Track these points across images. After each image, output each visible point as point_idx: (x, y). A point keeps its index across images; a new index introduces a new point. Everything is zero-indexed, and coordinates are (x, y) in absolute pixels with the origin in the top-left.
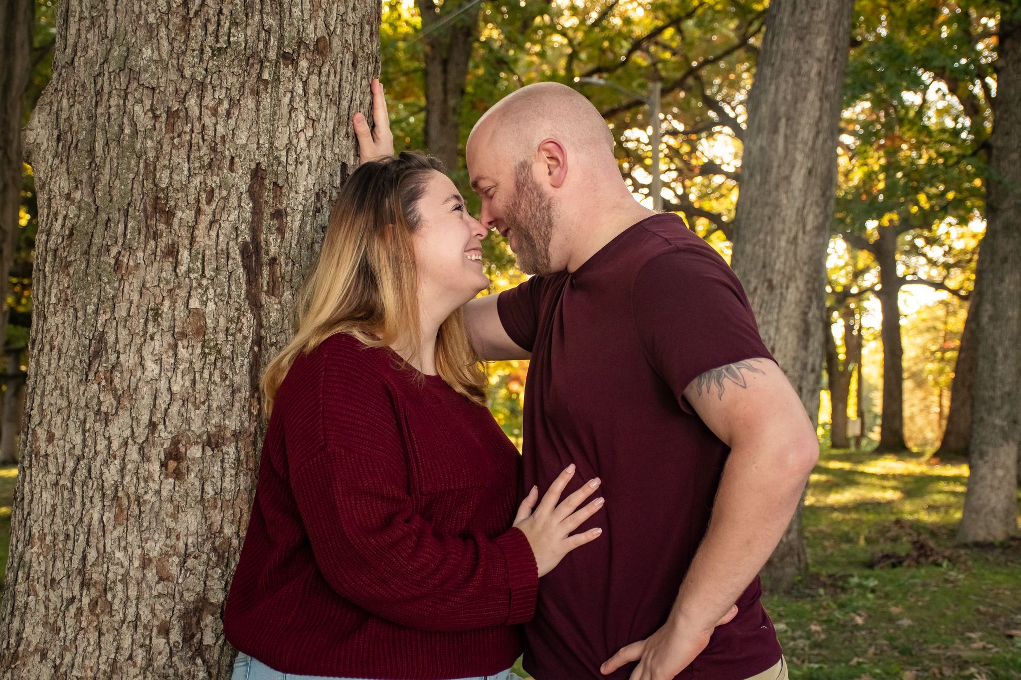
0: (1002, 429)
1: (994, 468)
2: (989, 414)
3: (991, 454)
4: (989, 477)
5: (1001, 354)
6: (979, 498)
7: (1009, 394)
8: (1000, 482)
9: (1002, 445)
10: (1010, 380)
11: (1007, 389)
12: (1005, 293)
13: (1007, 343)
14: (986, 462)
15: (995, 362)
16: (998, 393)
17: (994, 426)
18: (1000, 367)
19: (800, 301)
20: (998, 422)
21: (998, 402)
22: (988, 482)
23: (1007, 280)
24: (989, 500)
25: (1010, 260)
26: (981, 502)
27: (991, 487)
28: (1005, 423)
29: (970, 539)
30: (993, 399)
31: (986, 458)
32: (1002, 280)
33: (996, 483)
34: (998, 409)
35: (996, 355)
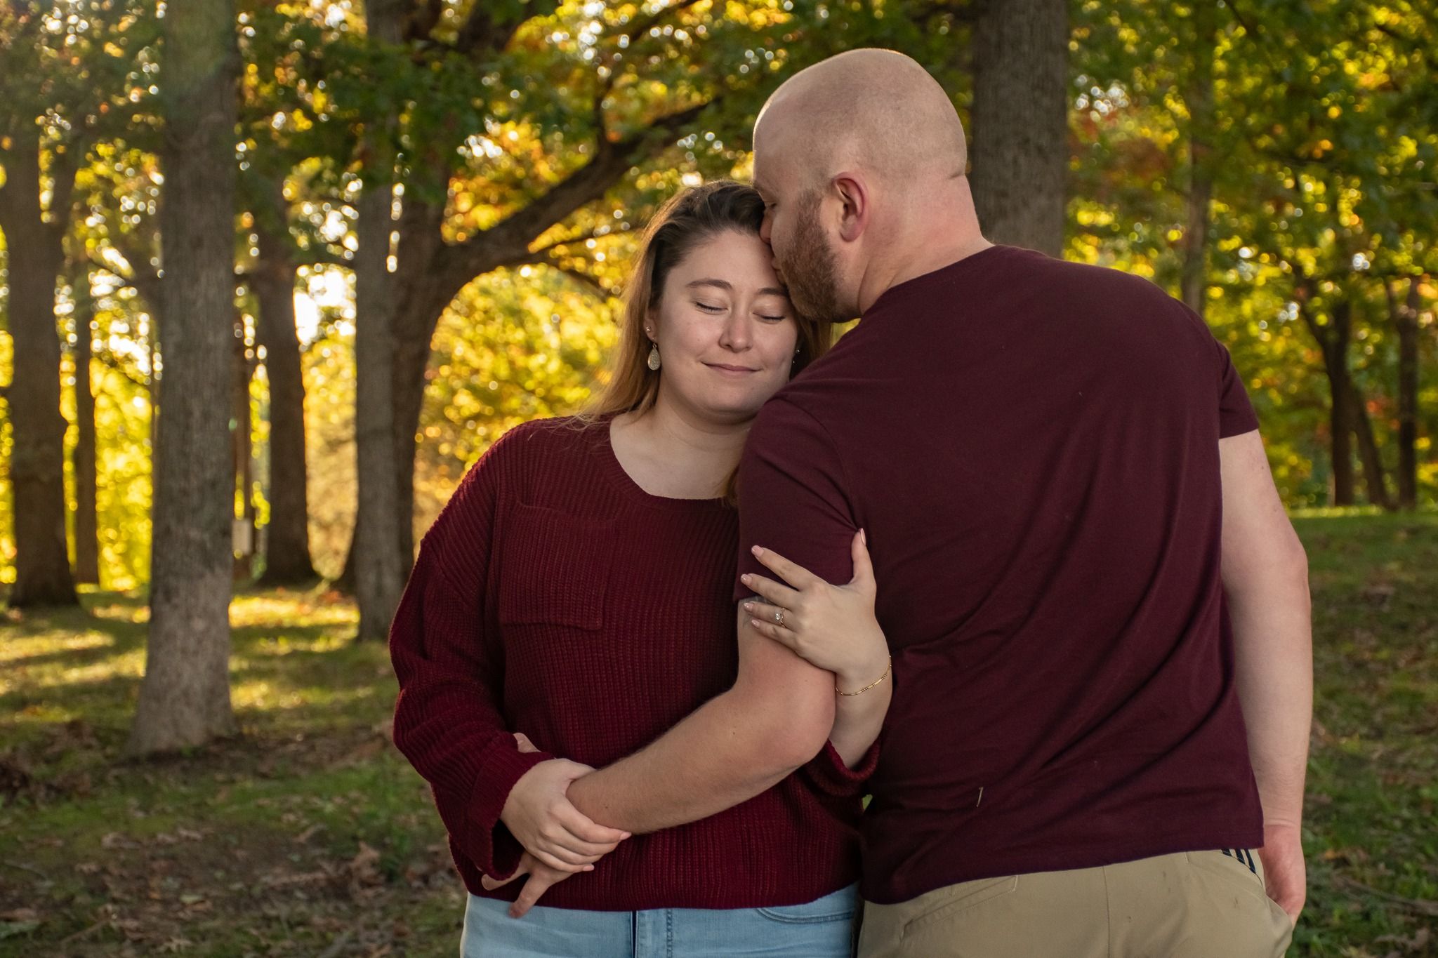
0: (202, 546)
1: (189, 617)
2: (180, 520)
3: (183, 593)
4: (180, 633)
5: (197, 414)
6: (164, 673)
7: (213, 484)
8: (199, 642)
9: (201, 576)
10: (214, 459)
11: (209, 475)
12: (200, 303)
13: (208, 393)
14: (176, 607)
15: (188, 427)
16: (194, 482)
17: (188, 542)
18: (196, 436)
20: (194, 534)
21: (195, 499)
22: (179, 643)
23: (203, 280)
24: (179, 675)
26: (165, 680)
27: (184, 651)
28: (206, 536)
29: (146, 747)
30: (185, 493)
31: (175, 601)
32: (195, 280)
33: (192, 644)
34: (195, 511)
35: (189, 414)
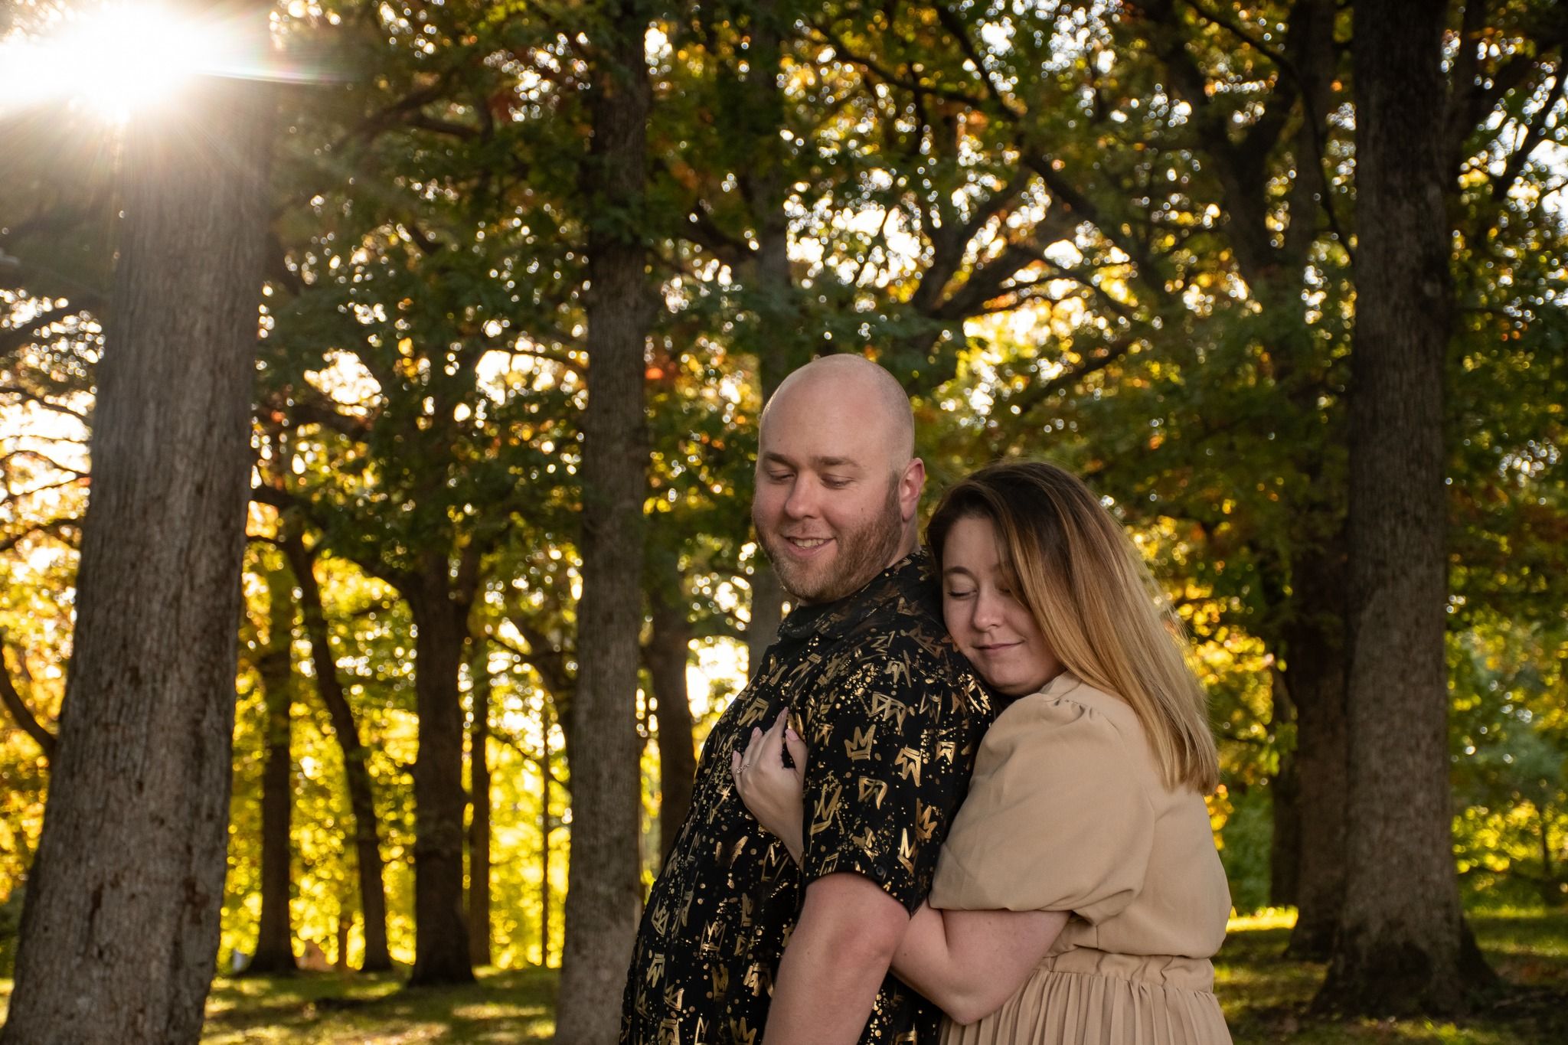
0: (608, 900)
1: (597, 968)
2: (589, 876)
3: (591, 945)
4: (589, 983)
5: (606, 775)
6: (573, 1022)
7: (619, 841)
8: (606, 991)
9: (608, 928)
10: (620, 818)
11: (615, 833)
12: (610, 673)
13: (615, 756)
14: (585, 958)
15: (597, 788)
16: (603, 840)
17: (596, 896)
18: (604, 797)
19: (188, 702)
20: (602, 888)
21: (602, 856)
22: (587, 993)
23: (613, 651)
24: (588, 1024)
25: (616, 617)
27: (591, 1000)
28: (613, 891)
30: (594, 850)
31: (584, 952)
32: (606, 652)
33: (599, 993)
34: (603, 866)
35: (598, 776)
